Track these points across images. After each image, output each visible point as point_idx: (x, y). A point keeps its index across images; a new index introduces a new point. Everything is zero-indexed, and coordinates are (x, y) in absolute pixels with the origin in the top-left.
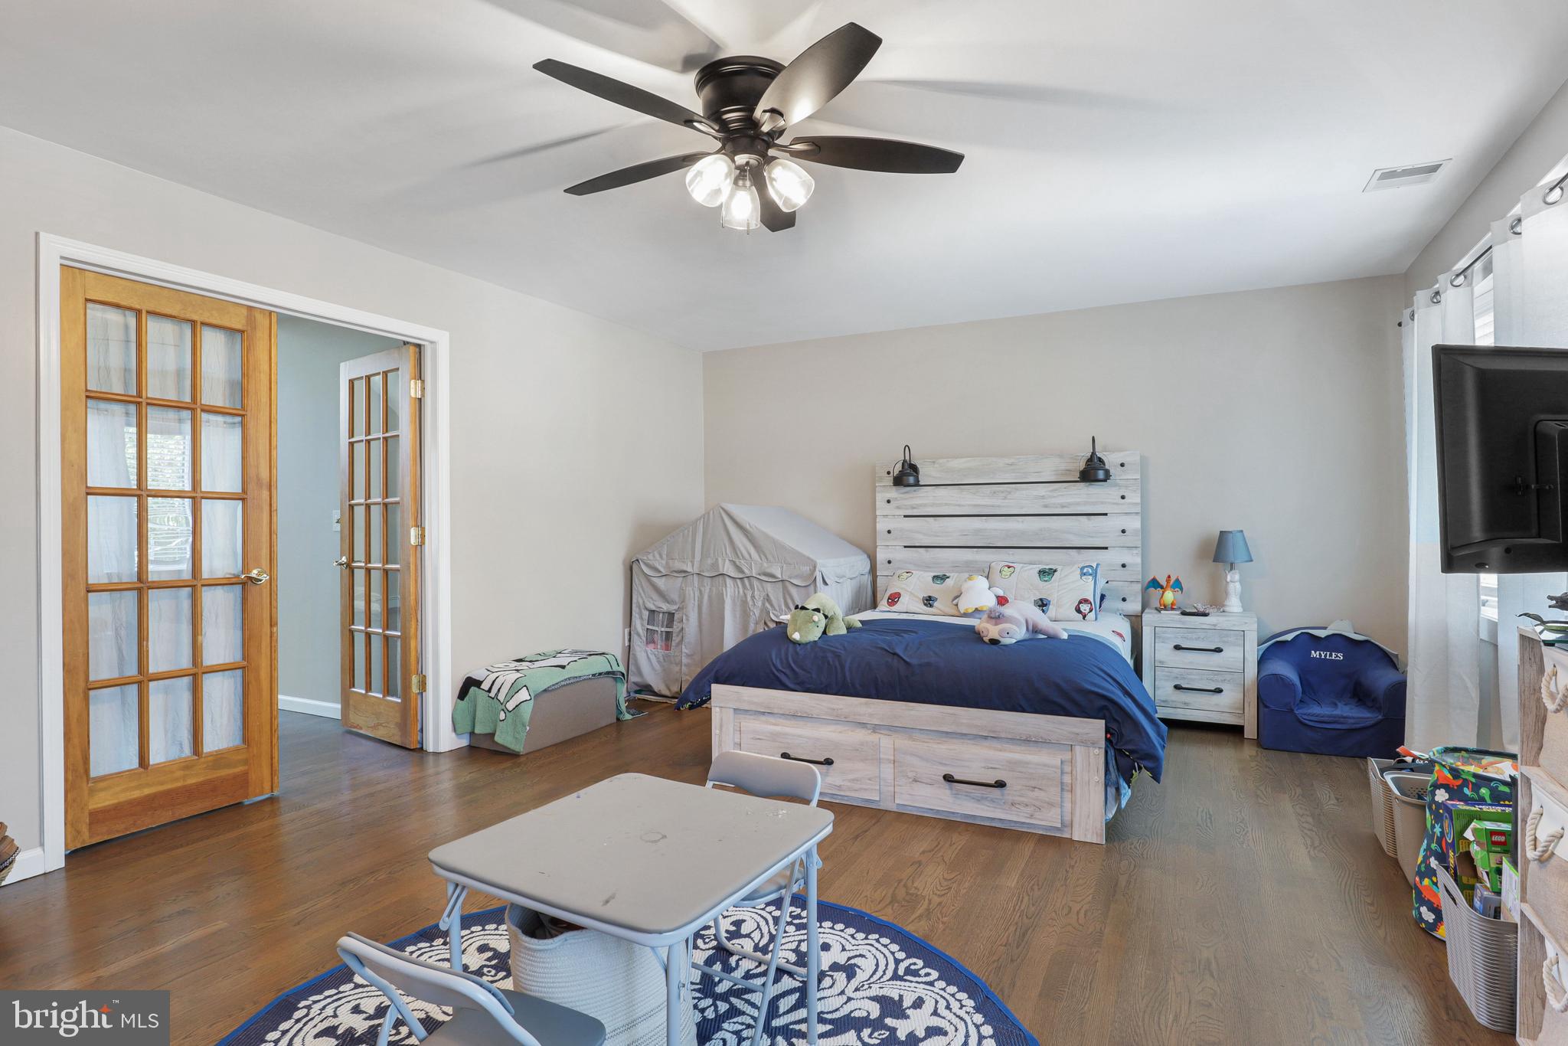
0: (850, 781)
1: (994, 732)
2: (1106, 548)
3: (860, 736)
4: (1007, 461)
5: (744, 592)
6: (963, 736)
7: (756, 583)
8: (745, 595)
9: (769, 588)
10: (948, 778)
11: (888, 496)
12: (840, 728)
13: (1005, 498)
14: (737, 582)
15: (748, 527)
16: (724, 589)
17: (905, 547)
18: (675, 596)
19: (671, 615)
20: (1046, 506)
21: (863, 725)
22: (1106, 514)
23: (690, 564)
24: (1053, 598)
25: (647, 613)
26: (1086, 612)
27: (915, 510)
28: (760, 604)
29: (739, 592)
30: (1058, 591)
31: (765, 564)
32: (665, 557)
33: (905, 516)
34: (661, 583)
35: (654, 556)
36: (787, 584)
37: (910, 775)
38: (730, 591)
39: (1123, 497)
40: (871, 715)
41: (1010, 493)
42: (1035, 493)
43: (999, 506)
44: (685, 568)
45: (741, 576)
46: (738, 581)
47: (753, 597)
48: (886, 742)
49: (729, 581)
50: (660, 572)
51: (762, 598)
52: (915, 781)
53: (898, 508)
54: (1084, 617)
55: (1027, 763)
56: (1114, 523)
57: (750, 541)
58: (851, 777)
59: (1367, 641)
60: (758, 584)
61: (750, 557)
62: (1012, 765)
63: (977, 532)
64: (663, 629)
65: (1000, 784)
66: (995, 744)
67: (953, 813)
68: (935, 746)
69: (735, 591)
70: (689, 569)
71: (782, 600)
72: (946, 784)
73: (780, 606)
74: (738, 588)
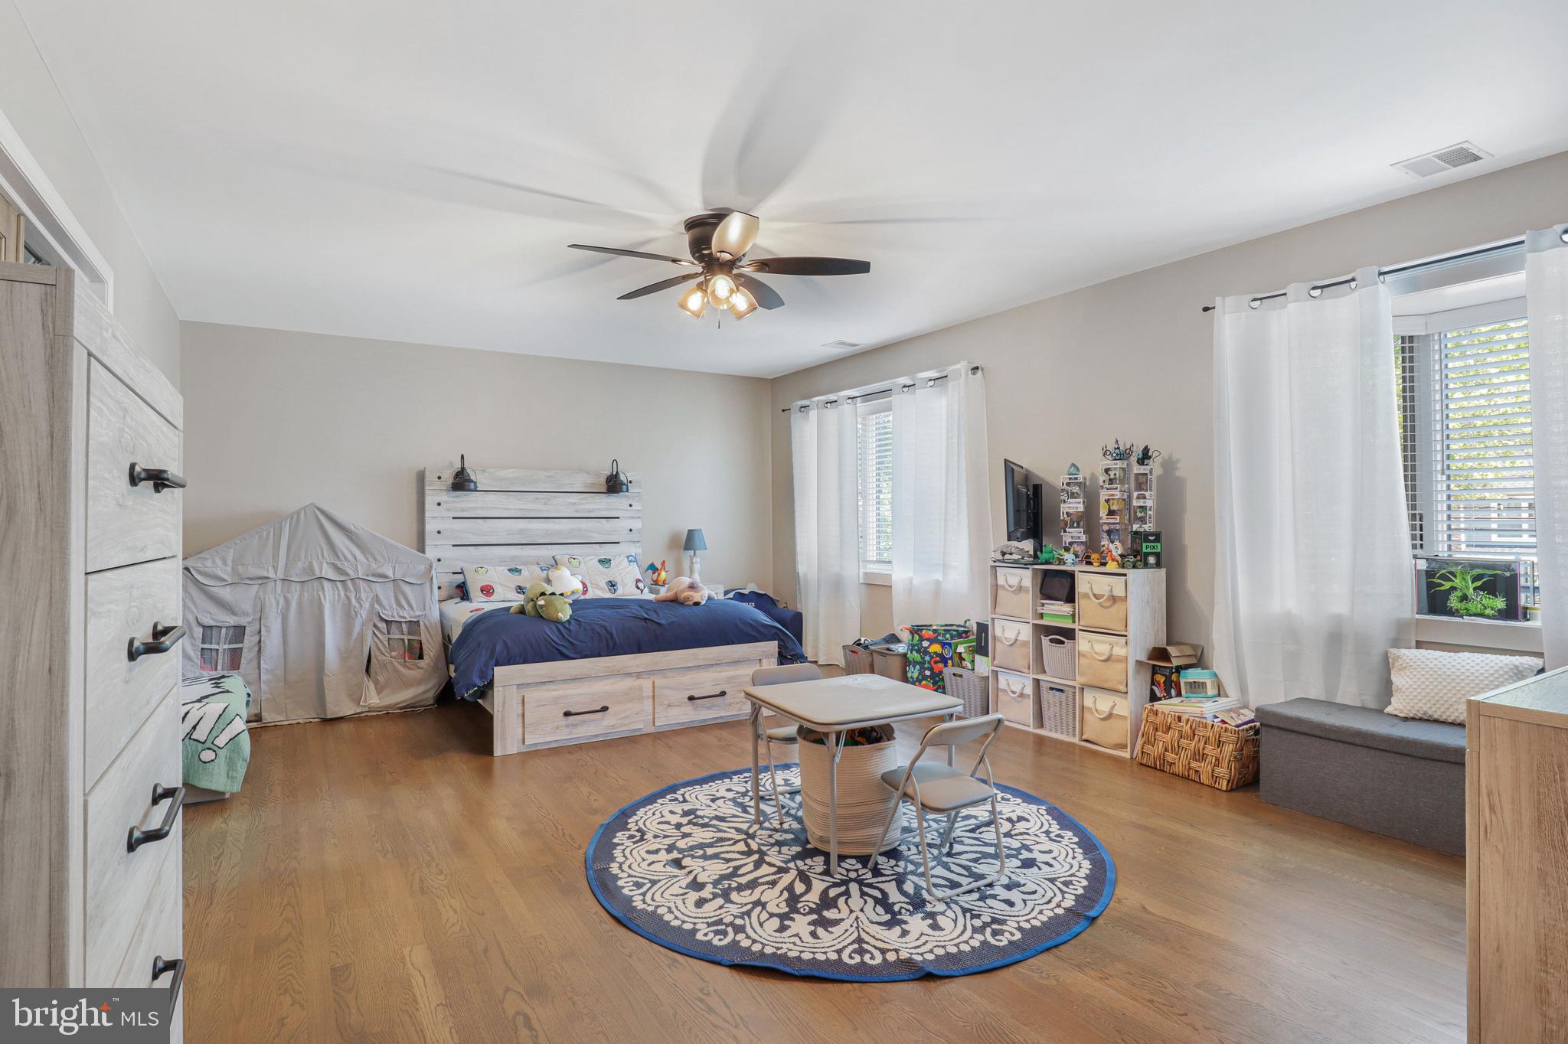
0: (621, 719)
1: (719, 660)
2: (619, 543)
3: (628, 683)
4: (547, 474)
5: (345, 594)
6: (698, 667)
7: (362, 584)
8: (348, 599)
9: (378, 589)
10: (691, 698)
11: (438, 499)
12: (611, 681)
13: (546, 504)
14: (336, 586)
15: (352, 528)
16: (321, 594)
17: (454, 546)
18: (247, 606)
19: (239, 632)
20: (577, 511)
21: (629, 674)
22: (618, 518)
23: (271, 570)
24: (617, 579)
25: (201, 630)
26: (643, 588)
27: (465, 513)
28: (367, 605)
29: (339, 595)
30: (620, 574)
31: (374, 565)
32: (230, 563)
33: (454, 518)
34: (225, 593)
35: (214, 562)
36: (401, 583)
37: (665, 703)
38: (329, 597)
39: (631, 506)
40: (638, 666)
41: (549, 500)
42: (570, 500)
43: (540, 510)
44: (265, 574)
45: (342, 578)
46: (339, 584)
47: (358, 599)
48: (646, 684)
49: (326, 584)
50: (225, 580)
51: (370, 599)
52: (669, 706)
53: (449, 510)
54: (642, 591)
55: (738, 676)
56: (623, 525)
57: (353, 541)
58: (622, 716)
59: (765, 594)
60: (365, 585)
61: (356, 559)
62: (729, 680)
63: (521, 531)
64: (226, 647)
65: (723, 694)
66: (718, 669)
67: (692, 722)
68: (683, 678)
69: (334, 594)
70: (271, 575)
71: (393, 599)
72: (690, 703)
73: (391, 607)
74: (338, 590)
